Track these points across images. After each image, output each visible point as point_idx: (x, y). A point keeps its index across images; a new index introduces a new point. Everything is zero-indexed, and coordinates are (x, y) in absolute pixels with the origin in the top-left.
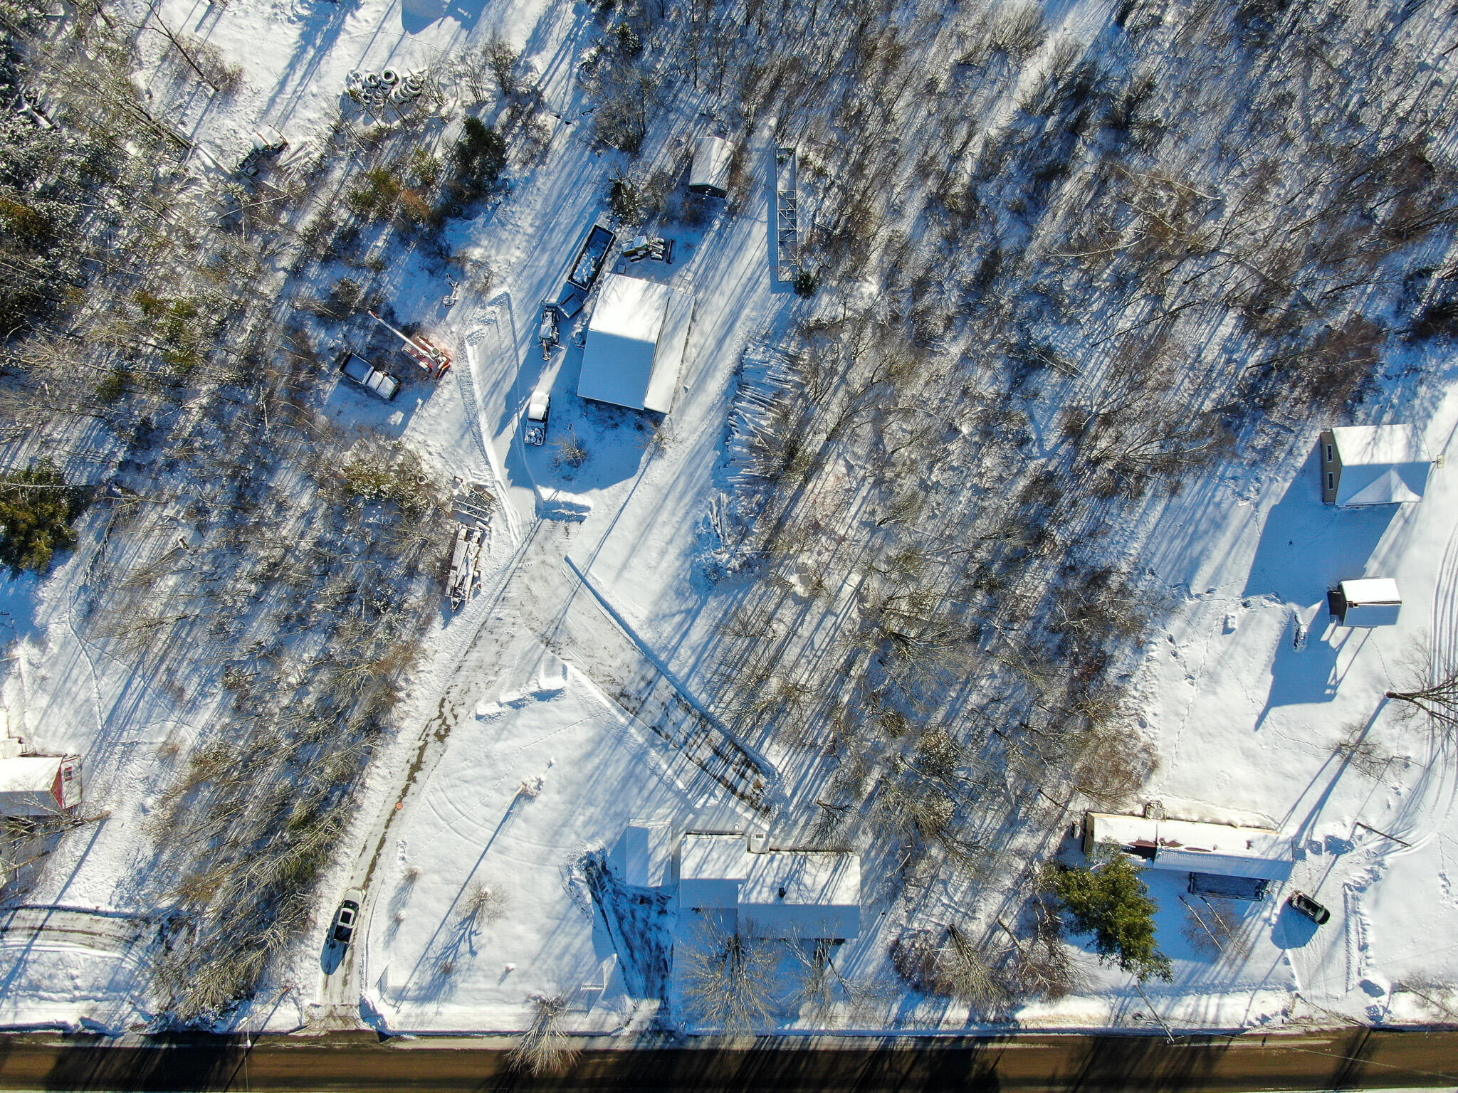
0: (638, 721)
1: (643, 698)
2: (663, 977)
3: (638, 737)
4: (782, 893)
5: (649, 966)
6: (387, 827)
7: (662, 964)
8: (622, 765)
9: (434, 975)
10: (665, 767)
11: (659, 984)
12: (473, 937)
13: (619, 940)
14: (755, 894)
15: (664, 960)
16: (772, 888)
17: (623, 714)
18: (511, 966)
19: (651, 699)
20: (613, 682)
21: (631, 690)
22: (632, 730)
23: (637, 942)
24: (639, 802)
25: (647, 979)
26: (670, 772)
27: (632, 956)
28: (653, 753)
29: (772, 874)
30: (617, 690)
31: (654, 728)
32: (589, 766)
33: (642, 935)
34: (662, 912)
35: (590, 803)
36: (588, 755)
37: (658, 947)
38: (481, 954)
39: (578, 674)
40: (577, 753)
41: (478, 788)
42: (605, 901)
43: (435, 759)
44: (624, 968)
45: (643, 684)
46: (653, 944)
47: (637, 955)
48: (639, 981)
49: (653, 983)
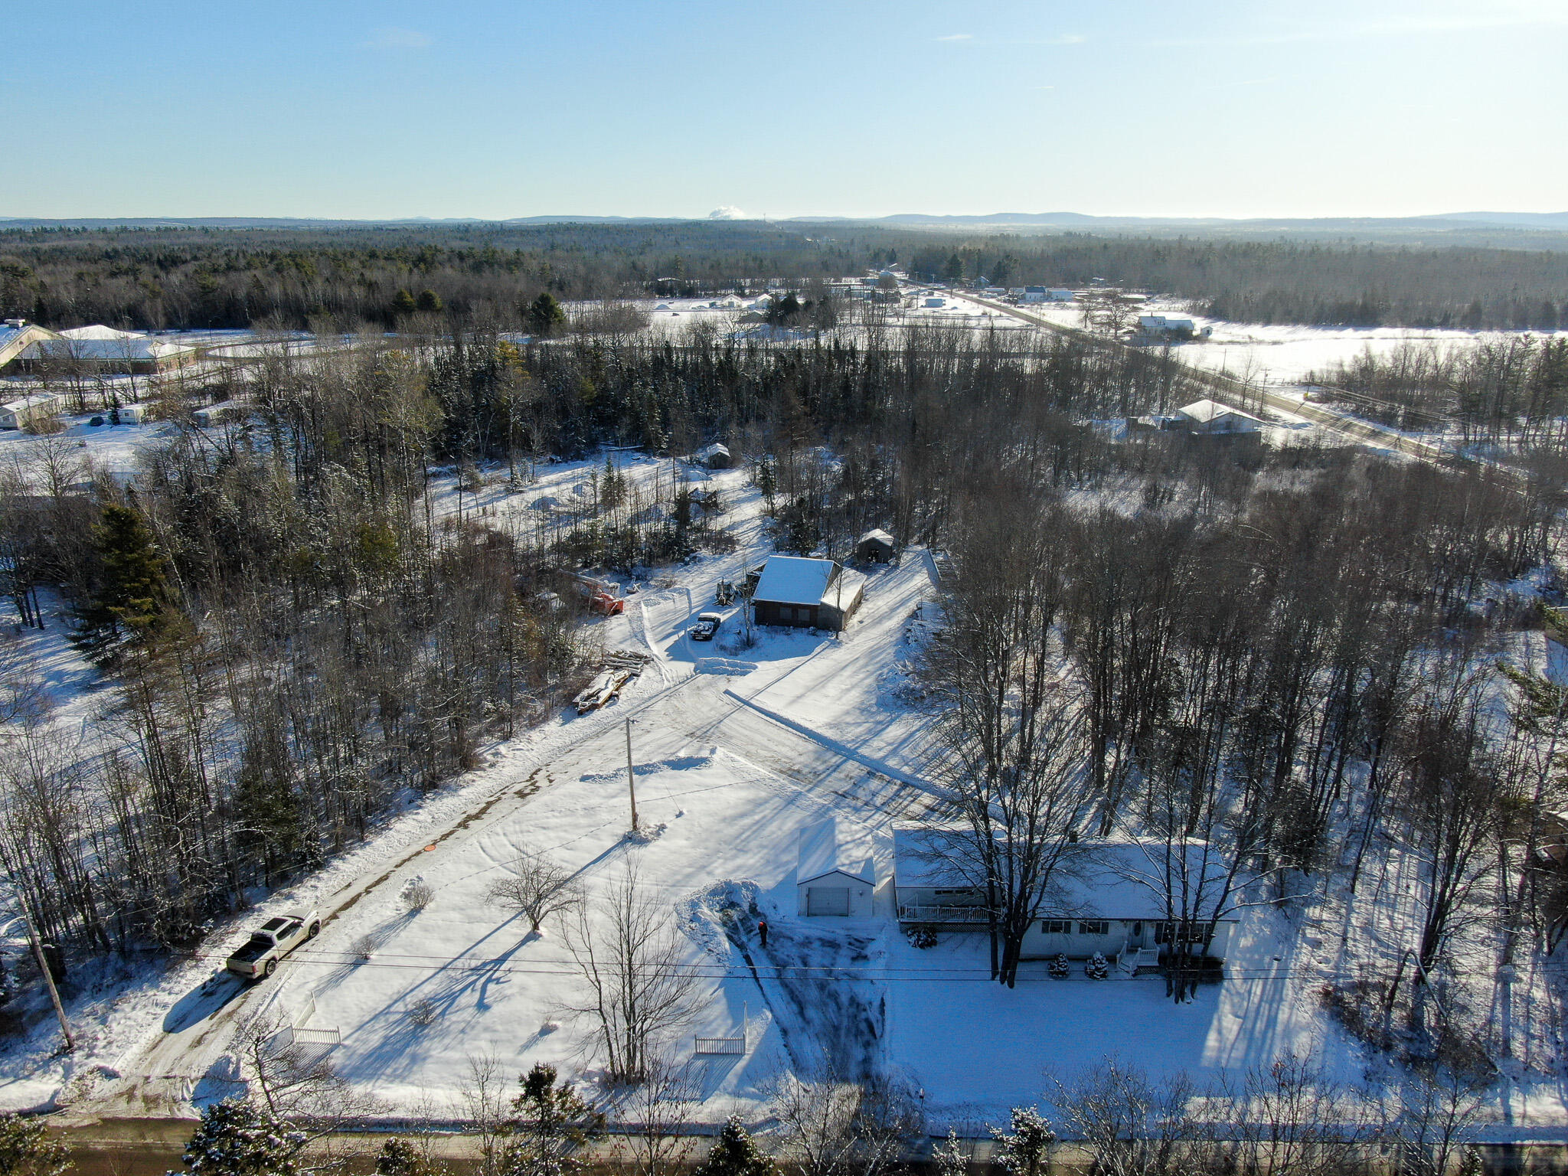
2: (867, 1045)
5: (836, 1028)
6: (398, 866)
7: (863, 1026)
9: (387, 1038)
11: (858, 1053)
12: (491, 987)
13: (776, 994)
15: (868, 1021)
17: (794, 783)
20: (777, 761)
22: (811, 795)
23: (812, 994)
25: (834, 1047)
27: (801, 1012)
31: (839, 794)
33: (822, 986)
34: (860, 957)
37: (853, 1001)
38: (497, 1009)
39: (731, 755)
43: (506, 811)
44: (785, 1032)
46: (844, 999)
47: (811, 1013)
48: (814, 1051)
49: (846, 1055)
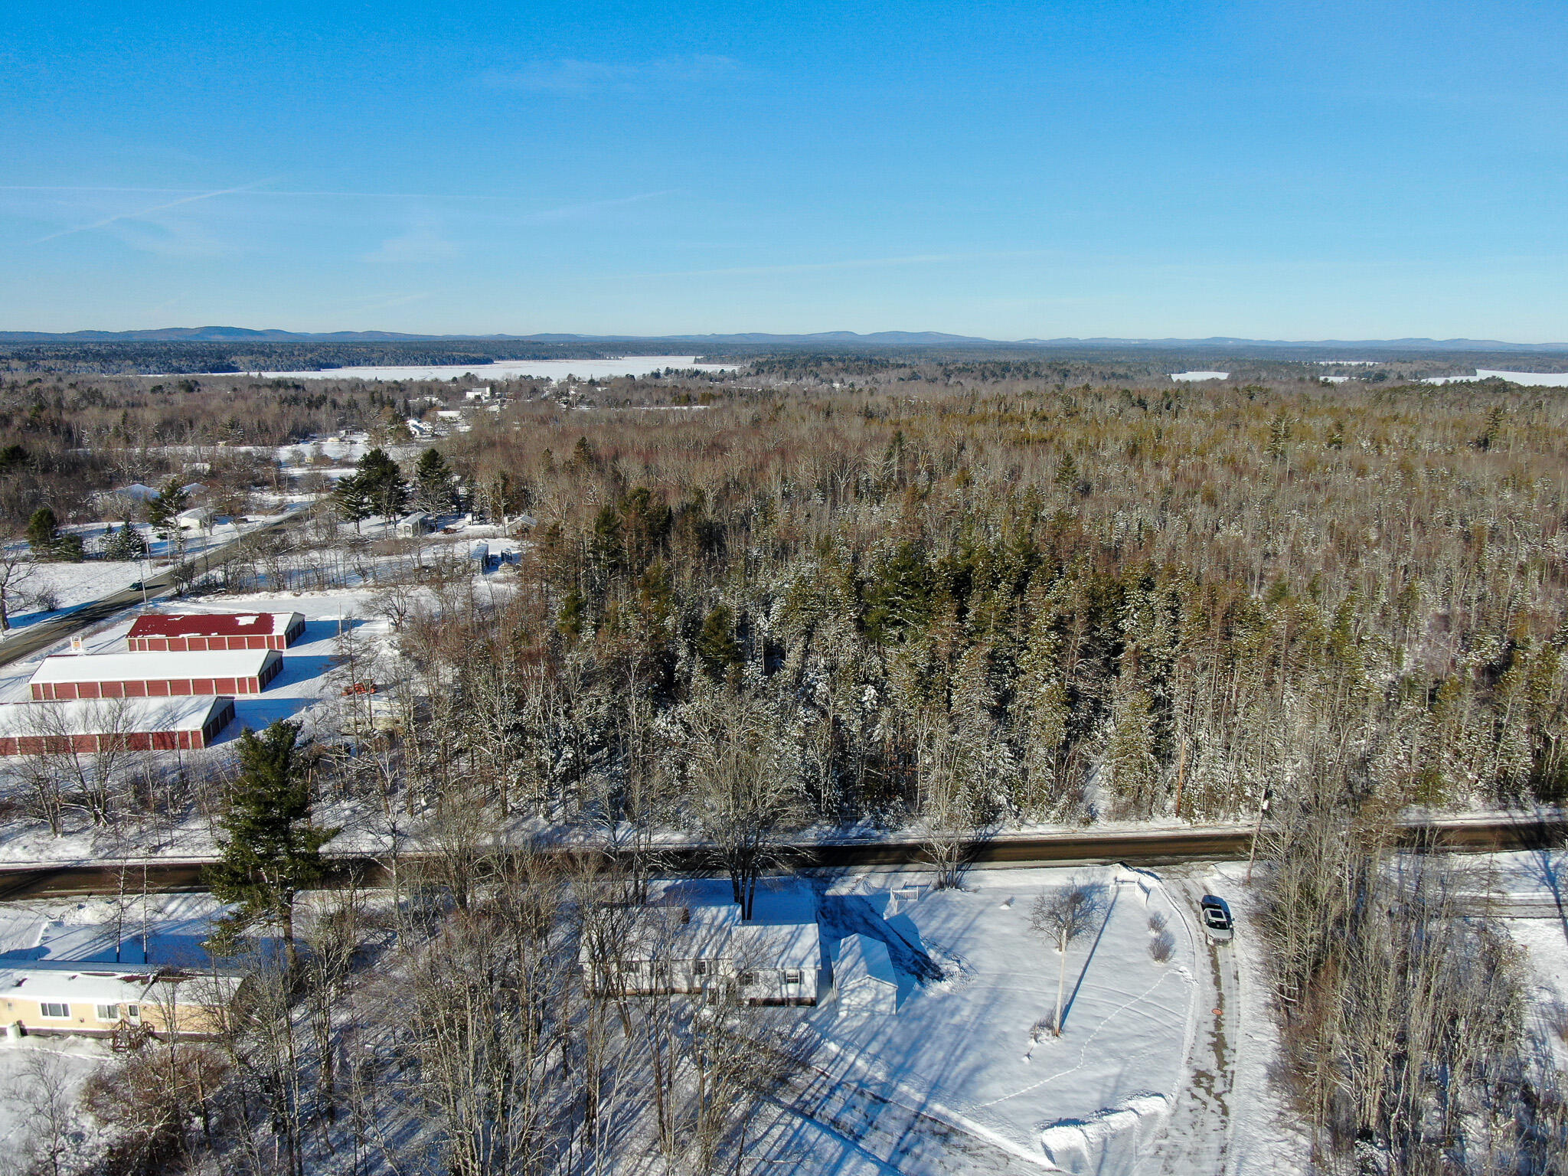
0: (913, 1109)
1: (911, 1135)
3: (910, 1091)
4: (686, 920)
6: (1221, 997)
8: (923, 1062)
10: (860, 1063)
14: (721, 917)
16: (699, 922)
17: (938, 1114)
18: (1005, 907)
19: (899, 1133)
20: (965, 1149)
21: (932, 1143)
22: (919, 1097)
24: (889, 1031)
26: (851, 1058)
28: (880, 1076)
29: (699, 937)
30: (955, 1139)
31: (885, 1102)
32: (971, 1059)
35: (959, 1028)
36: (977, 1069)
39: (1027, 1154)
40: (993, 1070)
41: (1120, 1032)
42: (909, 953)
43: (1198, 1053)
45: (917, 1150)
